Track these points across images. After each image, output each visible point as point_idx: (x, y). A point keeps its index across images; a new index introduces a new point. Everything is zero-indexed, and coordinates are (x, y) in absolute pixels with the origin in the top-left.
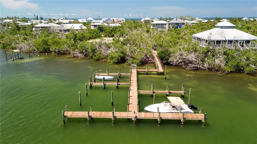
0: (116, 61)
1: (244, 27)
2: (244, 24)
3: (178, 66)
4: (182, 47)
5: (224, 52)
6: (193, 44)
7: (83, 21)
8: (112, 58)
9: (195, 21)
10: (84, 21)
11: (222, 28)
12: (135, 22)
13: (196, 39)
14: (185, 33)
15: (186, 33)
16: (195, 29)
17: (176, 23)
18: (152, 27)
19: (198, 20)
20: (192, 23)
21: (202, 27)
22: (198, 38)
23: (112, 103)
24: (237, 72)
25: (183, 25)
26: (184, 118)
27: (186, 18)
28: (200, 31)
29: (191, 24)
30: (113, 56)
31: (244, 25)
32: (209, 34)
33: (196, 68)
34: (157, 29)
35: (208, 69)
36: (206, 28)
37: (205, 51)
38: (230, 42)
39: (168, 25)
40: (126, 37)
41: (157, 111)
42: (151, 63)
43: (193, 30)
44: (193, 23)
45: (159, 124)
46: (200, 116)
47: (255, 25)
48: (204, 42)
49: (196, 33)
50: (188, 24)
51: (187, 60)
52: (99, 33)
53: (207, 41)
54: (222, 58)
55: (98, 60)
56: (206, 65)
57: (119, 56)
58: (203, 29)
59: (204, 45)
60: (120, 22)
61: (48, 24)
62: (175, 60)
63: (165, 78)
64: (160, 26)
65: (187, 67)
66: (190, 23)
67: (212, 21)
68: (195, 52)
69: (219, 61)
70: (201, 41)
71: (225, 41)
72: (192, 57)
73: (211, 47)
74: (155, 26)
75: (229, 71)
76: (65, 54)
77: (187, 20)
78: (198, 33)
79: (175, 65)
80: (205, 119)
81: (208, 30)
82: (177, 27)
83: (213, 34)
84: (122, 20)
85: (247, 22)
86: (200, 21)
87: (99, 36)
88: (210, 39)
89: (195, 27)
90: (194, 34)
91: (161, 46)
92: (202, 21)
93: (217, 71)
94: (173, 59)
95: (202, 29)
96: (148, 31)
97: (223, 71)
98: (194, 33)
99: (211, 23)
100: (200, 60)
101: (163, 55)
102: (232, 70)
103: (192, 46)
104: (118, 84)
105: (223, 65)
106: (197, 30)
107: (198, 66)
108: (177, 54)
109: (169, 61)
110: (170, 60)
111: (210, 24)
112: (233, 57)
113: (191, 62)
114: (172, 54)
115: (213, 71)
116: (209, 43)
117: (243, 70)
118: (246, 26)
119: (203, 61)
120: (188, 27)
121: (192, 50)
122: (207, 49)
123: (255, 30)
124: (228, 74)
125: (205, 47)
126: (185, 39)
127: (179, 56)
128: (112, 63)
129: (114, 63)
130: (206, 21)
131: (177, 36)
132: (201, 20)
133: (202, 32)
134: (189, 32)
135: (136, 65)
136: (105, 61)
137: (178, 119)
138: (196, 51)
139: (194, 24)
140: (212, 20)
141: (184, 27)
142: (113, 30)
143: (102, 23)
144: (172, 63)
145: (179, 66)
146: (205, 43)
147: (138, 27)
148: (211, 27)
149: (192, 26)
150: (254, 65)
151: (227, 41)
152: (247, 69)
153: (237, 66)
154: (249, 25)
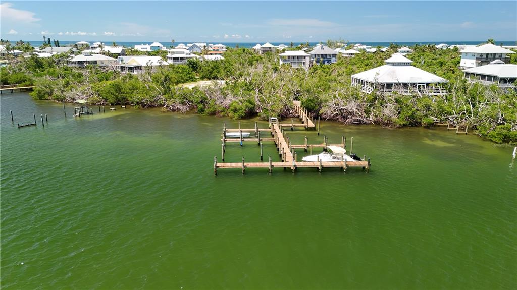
0: (243, 115)
1: (434, 61)
2: (435, 57)
3: (332, 120)
4: (337, 93)
5: (396, 99)
6: (353, 89)
7: (145, 49)
8: (235, 111)
9: (355, 49)
10: (147, 48)
11: (393, 65)
12: (245, 51)
13: (357, 81)
14: (338, 72)
15: (341, 72)
16: (355, 66)
17: (322, 55)
18: (281, 62)
19: (360, 48)
20: (350, 54)
21: (367, 61)
22: (359, 80)
23: (262, 157)
24: (412, 126)
25: (334, 59)
26: (347, 165)
27: (338, 44)
28: (363, 69)
29: (347, 56)
30: (238, 107)
31: (436, 59)
32: (376, 74)
33: (357, 121)
34: (291, 66)
35: (375, 122)
36: (373, 63)
37: (370, 99)
38: (405, 85)
39: (309, 58)
40: (248, 79)
41: (317, 161)
42: (294, 117)
43: (350, 66)
44: (352, 54)
45: (320, 172)
46: (363, 163)
47: (453, 58)
48: (369, 87)
49: (357, 73)
50: (343, 55)
51: (345, 111)
52: (191, 72)
53: (372, 84)
54: (392, 106)
55: (213, 114)
56: (372, 118)
57: (247, 107)
58: (368, 66)
59: (368, 91)
60: (216, 51)
61: (91, 55)
62: (329, 112)
63: (318, 134)
64: (296, 60)
65: (345, 121)
66: (345, 54)
67: (384, 50)
68: (356, 100)
69: (389, 111)
70: (364, 85)
71: (397, 84)
72: (352, 106)
73: (378, 94)
74: (287, 59)
75: (402, 123)
76: (154, 107)
77: (340, 49)
78: (360, 72)
79: (328, 119)
80: (369, 165)
81: (377, 67)
82: (324, 62)
83: (381, 74)
84: (220, 48)
85: (443, 52)
86: (364, 50)
87: (192, 78)
88: (376, 80)
89: (354, 61)
90: (354, 74)
91: (308, 91)
92: (368, 50)
93: (387, 124)
94: (327, 111)
95: (366, 66)
96: (276, 69)
97: (394, 124)
98: (353, 72)
99: (382, 54)
100: (363, 111)
101: (312, 104)
102: (405, 122)
103: (352, 91)
104: (260, 140)
105: (394, 118)
106: (358, 67)
107: (362, 119)
108: (332, 103)
109: (320, 113)
110: (322, 112)
111: (380, 57)
112: (407, 106)
113: (351, 114)
114: (324, 104)
115: (381, 125)
116: (375, 88)
117: (420, 122)
118: (437, 61)
119: (367, 112)
120: (342, 61)
121: (351, 98)
122: (373, 96)
123: (451, 67)
124: (399, 127)
125: (369, 93)
126: (340, 82)
127: (334, 106)
128: (236, 118)
129: (239, 117)
130: (374, 50)
131: (327, 77)
132: (365, 47)
133: (365, 71)
134: (345, 70)
135: (275, 118)
136: (224, 116)
137: (341, 166)
138: (357, 98)
139: (353, 56)
140: (384, 48)
141: (336, 61)
142: (215, 66)
143: (187, 54)
144: (324, 116)
145: (335, 120)
146: (371, 88)
147: (255, 62)
148: (381, 62)
149: (350, 60)
150: (436, 117)
151: (400, 84)
152: (424, 121)
153: (412, 116)
154: (443, 59)
